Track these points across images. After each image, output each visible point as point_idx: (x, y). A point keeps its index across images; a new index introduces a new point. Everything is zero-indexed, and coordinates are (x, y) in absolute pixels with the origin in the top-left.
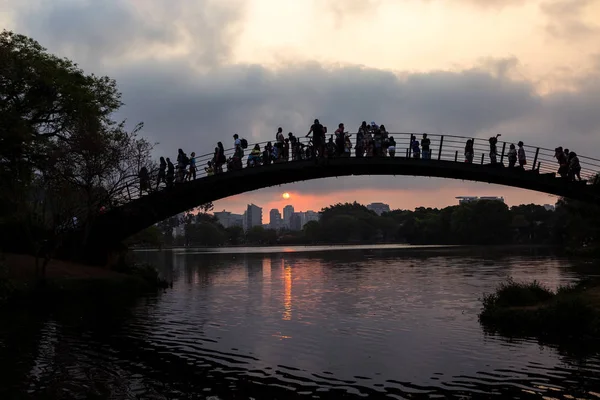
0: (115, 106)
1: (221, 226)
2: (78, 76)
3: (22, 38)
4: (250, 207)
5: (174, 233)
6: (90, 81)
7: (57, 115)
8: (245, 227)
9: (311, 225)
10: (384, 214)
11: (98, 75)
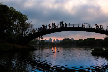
0: (27, 19)
1: (45, 42)
2: (21, 14)
3: (12, 8)
4: (50, 39)
5: (37, 43)
6: (23, 15)
7: (17, 21)
8: (49, 42)
9: (61, 42)
10: (74, 40)
11: (24, 14)
